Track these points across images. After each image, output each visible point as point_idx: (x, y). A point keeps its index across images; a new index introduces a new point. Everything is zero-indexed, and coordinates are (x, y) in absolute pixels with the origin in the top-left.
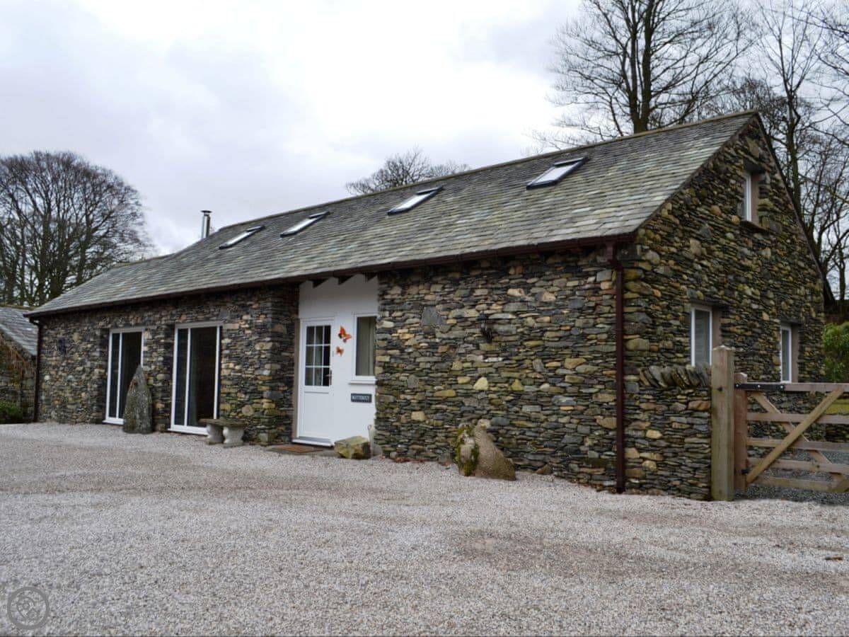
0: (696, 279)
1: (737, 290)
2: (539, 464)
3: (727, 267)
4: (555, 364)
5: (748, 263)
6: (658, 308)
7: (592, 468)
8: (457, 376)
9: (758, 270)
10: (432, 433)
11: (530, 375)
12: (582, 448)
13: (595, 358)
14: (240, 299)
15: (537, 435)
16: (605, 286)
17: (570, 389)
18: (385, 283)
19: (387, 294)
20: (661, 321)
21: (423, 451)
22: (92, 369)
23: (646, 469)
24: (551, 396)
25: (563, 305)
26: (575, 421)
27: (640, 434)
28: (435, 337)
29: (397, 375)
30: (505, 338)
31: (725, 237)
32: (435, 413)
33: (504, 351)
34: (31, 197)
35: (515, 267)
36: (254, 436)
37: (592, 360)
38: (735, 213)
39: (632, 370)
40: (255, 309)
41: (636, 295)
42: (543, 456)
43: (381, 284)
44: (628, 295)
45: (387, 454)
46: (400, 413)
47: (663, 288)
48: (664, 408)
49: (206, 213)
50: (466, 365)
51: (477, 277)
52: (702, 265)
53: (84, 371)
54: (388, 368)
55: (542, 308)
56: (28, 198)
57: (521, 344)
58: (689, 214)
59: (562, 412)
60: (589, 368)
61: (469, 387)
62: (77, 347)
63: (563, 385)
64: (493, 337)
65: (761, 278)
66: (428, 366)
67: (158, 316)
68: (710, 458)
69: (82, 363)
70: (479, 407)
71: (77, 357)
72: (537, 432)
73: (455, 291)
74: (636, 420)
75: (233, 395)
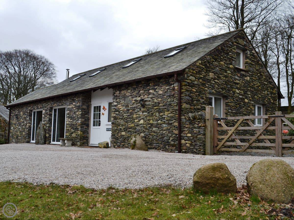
0: (212, 86)
1: (232, 91)
2: (157, 147)
3: (227, 83)
4: (162, 114)
5: (238, 82)
6: (194, 95)
7: (172, 147)
8: (135, 119)
9: (243, 84)
10: (127, 139)
11: (155, 118)
12: (169, 141)
13: (173, 111)
14: (72, 97)
15: (157, 137)
16: (176, 88)
17: (166, 122)
18: (115, 90)
19: (115, 94)
20: (195, 99)
21: (125, 145)
22: (26, 124)
23: (187, 147)
24: (161, 124)
25: (165, 95)
26: (167, 132)
27: (185, 135)
28: (129, 107)
29: (117, 120)
30: (148, 106)
31: (227, 73)
32: (128, 132)
33: (148, 111)
34: (14, 67)
35: (151, 83)
36: (76, 144)
37: (172, 112)
38: (231, 64)
39: (183, 114)
40: (77, 101)
41: (185, 90)
42: (158, 144)
43: (113, 90)
44: (183, 91)
45: (114, 147)
46: (118, 133)
47: (197, 88)
48: (192, 126)
49: (68, 70)
50: (137, 116)
51: (141, 87)
52: (215, 81)
53: (24, 125)
54: (115, 118)
55: (159, 96)
56: (13, 67)
57: (153, 108)
58: (209, 64)
59: (164, 129)
60: (172, 115)
61: (138, 123)
62: (22, 117)
63: (164, 121)
64: (145, 106)
65: (244, 87)
66: (127, 117)
67: (47, 105)
68: (205, 142)
69: (23, 122)
70: (141, 129)
71: (22, 120)
72: (156, 136)
73: (134, 92)
74: (184, 131)
75: (70, 130)
